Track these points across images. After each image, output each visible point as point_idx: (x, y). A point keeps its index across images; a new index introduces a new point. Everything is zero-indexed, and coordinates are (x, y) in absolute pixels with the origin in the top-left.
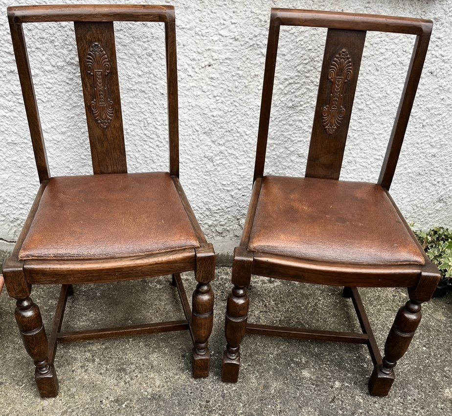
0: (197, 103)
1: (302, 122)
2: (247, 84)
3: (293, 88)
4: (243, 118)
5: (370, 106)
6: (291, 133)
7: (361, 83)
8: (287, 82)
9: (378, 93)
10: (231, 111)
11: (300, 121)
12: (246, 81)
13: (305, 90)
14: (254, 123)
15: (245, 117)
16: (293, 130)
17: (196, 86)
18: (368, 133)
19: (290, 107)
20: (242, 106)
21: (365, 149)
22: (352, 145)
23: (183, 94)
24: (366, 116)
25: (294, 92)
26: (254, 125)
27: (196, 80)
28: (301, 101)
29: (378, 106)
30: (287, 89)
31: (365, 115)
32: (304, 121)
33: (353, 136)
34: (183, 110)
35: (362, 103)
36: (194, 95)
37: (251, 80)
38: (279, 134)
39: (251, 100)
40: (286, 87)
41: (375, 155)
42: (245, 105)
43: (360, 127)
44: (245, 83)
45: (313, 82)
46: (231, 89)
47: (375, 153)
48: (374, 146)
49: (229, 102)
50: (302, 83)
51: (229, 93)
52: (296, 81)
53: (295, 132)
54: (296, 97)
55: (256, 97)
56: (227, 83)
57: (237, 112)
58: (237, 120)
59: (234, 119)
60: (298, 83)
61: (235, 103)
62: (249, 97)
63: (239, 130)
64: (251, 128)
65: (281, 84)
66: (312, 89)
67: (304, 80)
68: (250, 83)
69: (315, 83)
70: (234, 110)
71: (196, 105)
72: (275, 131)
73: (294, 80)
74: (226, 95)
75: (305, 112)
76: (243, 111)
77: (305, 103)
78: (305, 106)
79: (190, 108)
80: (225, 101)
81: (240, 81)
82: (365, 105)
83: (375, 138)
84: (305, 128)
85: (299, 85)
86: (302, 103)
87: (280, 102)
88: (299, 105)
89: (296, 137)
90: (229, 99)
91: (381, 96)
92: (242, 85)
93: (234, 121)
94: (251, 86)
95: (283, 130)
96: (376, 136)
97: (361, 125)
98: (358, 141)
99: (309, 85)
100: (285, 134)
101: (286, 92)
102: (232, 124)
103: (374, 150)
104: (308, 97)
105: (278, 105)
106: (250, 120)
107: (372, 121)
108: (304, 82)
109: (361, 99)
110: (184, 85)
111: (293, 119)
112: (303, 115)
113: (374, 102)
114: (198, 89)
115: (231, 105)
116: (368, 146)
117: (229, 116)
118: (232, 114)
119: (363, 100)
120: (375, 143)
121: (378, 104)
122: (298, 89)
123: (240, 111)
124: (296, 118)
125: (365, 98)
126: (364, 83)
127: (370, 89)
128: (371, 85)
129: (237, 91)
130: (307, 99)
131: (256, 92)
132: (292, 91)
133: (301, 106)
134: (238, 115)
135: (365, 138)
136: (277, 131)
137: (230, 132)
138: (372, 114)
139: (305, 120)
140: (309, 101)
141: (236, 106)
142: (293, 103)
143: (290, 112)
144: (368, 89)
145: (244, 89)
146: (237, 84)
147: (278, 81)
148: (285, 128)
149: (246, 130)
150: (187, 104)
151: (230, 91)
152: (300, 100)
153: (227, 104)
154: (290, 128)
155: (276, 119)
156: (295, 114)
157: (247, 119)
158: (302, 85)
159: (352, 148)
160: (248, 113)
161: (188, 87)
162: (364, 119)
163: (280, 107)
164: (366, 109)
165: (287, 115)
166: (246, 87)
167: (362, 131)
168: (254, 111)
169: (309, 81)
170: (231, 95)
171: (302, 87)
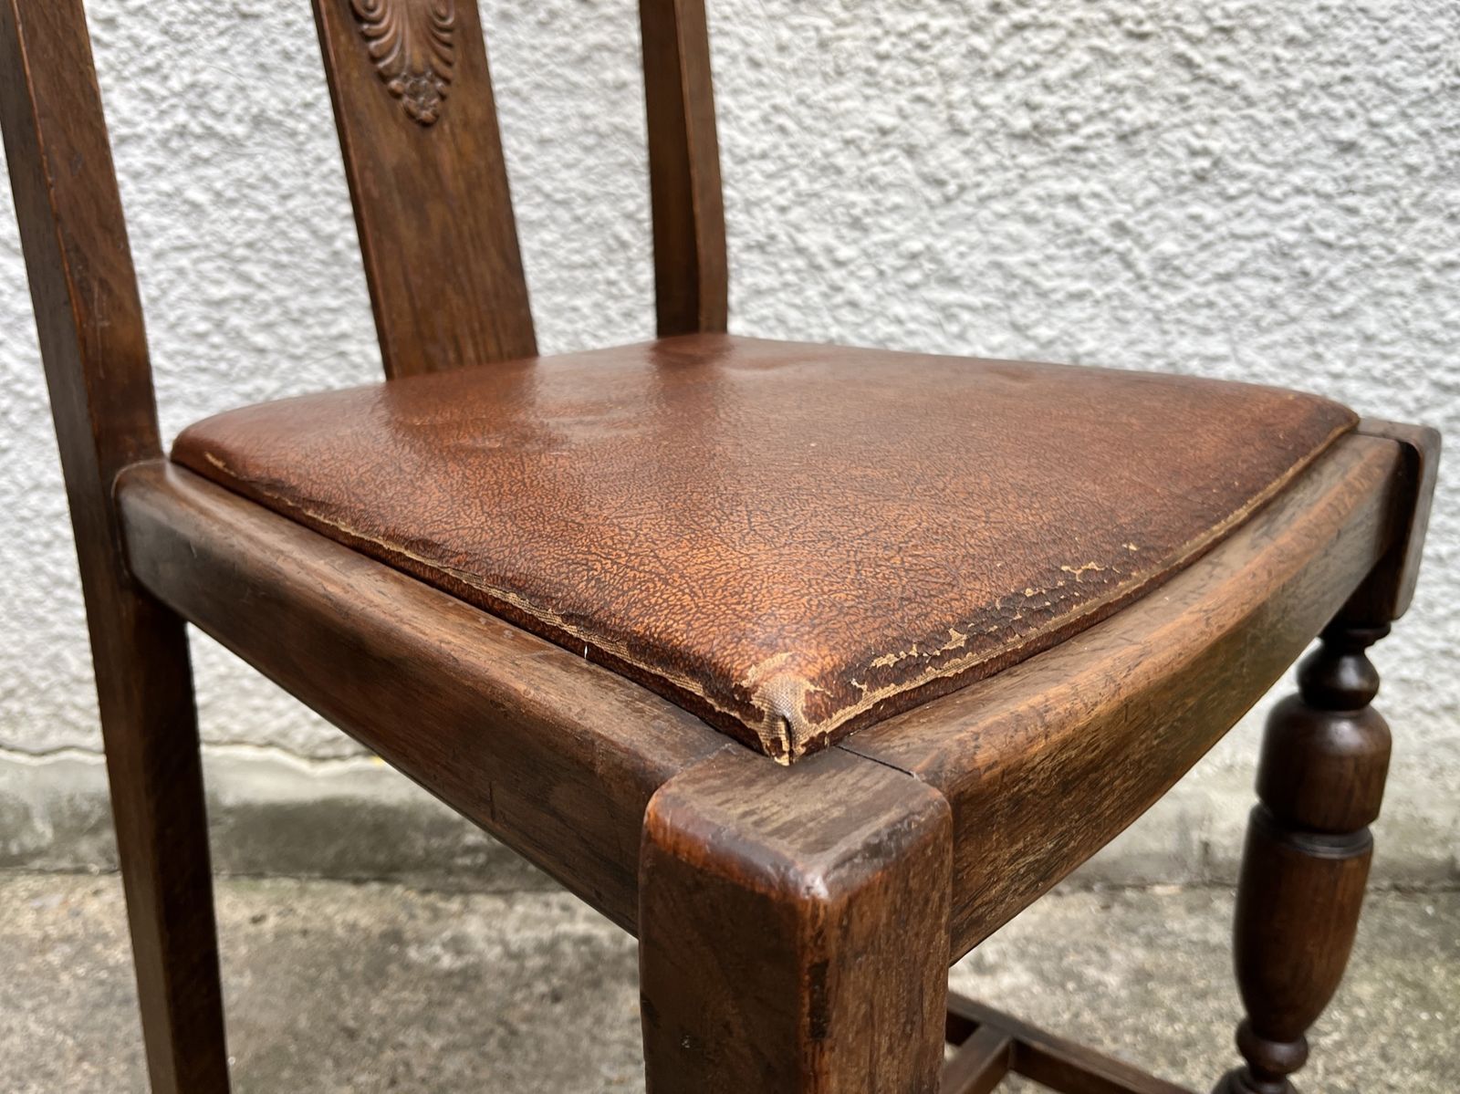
0: (617, 120)
1: (1080, 207)
2: (827, 33)
3: (1033, 50)
4: (817, 187)
5: (1389, 131)
6: (1033, 255)
7: (1339, 24)
8: (1003, 23)
9: (1417, 74)
10: (764, 156)
11: (1072, 199)
12: (825, 23)
13: (1087, 59)
14: (866, 212)
15: (825, 181)
16: (1044, 246)
17: (614, 45)
18: (1391, 258)
19: (1023, 137)
20: (808, 130)
21: (1386, 336)
22: (1322, 319)
23: (559, 82)
24: (1376, 181)
25: (1037, 67)
26: (868, 220)
27: (610, 19)
28: (1071, 108)
29: (1425, 134)
30: (1006, 51)
31: (1370, 172)
32: (1091, 203)
33: (1324, 272)
34: (559, 151)
35: (1351, 115)
36: (604, 84)
37: (844, 15)
38: (979, 259)
39: (848, 104)
40: (999, 42)
41: (1432, 365)
42: (823, 125)
43: (1354, 231)
44: (817, 29)
45: (1117, 21)
46: (760, 56)
47: (1435, 355)
48: (1431, 325)
49: (754, 115)
50: (1072, 26)
51: (752, 75)
52: (1044, 18)
53: (1052, 250)
54: (1047, 87)
55: (870, 91)
56: (742, 30)
57: (793, 161)
58: (790, 194)
59: (782, 191)
60: (1053, 25)
61: (781, 120)
62: (839, 89)
63: (803, 240)
64: (856, 234)
65: (976, 29)
66: (1118, 49)
67: (1077, 13)
68: (842, 31)
69: (1129, 25)
70: (776, 147)
71: (616, 128)
72: (962, 248)
73: (1034, 11)
74: (740, 82)
75: (1092, 157)
76: (817, 154)
77: (1089, 120)
78: (1088, 130)
79: (590, 141)
80: (737, 112)
81: (796, 20)
82: (1364, 127)
83: (1426, 287)
84: (1096, 232)
85: (1054, 37)
86: (1075, 117)
87: (974, 112)
88: (1061, 125)
89: (1059, 275)
90: (749, 99)
91: (1433, 85)
92: (807, 40)
93: (782, 201)
94: (848, 44)
95: (997, 240)
96: (1429, 274)
97: (1355, 221)
98: (1349, 300)
99: (1101, 35)
100: (1012, 260)
101: (1000, 66)
102: (772, 214)
103: (1427, 345)
104: (1099, 91)
105: (967, 126)
106: (853, 196)
107: (1405, 202)
108: (1079, 21)
109: (1340, 98)
110: (561, 41)
111: (1042, 193)
112: (1085, 172)
113: (1404, 115)
114: (620, 57)
115: (762, 127)
116: (1398, 321)
117: (757, 176)
118: (770, 166)
119: (1352, 105)
120: (1427, 309)
121: (1424, 123)
122: (1055, 52)
123: (802, 156)
124: (1058, 188)
125: (1361, 92)
126: (1349, 23)
127: (1383, 52)
128: (1384, 33)
129: (789, 63)
130: (1098, 99)
131: (869, 71)
132: (1029, 61)
133: (1073, 128)
134: (795, 174)
135: (1381, 284)
136: (973, 247)
137: (761, 247)
138: (1401, 172)
139: (1096, 196)
140: (1105, 106)
141: (782, 130)
142: (1037, 116)
143: (1025, 159)
144: (1373, 50)
145: (817, 55)
146: (785, 34)
147: (964, 21)
148: (1010, 237)
149: (833, 242)
150: (575, 124)
151: (755, 64)
152: (1064, 103)
153: (744, 123)
154: (1031, 234)
155: (962, 189)
156: (1047, 171)
157: (834, 193)
158: (1071, 34)
159: (1324, 334)
160: (841, 160)
161: (578, 48)
162: (1369, 191)
163: (977, 134)
164: (1372, 145)
165: (1010, 175)
166: (823, 45)
167: (1362, 248)
168: (864, 154)
169: (1103, 16)
170: (760, 84)
171: (1072, 43)
